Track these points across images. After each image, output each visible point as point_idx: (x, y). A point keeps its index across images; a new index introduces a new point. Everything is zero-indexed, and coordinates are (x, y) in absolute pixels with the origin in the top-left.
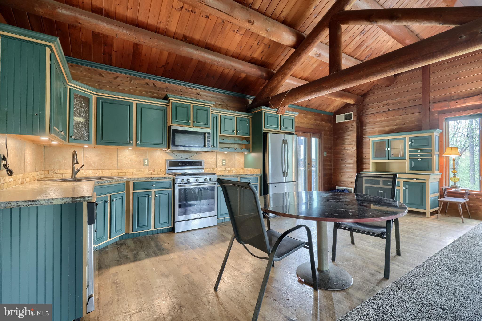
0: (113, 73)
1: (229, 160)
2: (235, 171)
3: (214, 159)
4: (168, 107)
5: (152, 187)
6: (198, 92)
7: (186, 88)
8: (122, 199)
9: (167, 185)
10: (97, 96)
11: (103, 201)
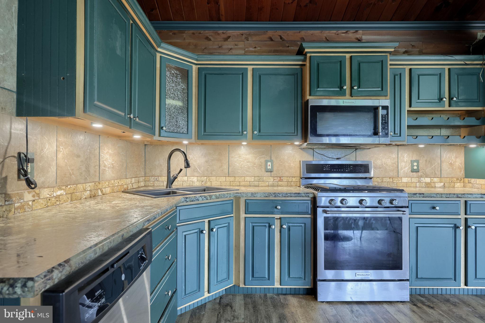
0: (223, 33)
1: (426, 161)
2: (442, 184)
3: (394, 158)
4: (303, 67)
5: (276, 210)
6: (358, 36)
7: (336, 34)
8: (228, 227)
9: (303, 209)
10: (199, 66)
11: (197, 231)
